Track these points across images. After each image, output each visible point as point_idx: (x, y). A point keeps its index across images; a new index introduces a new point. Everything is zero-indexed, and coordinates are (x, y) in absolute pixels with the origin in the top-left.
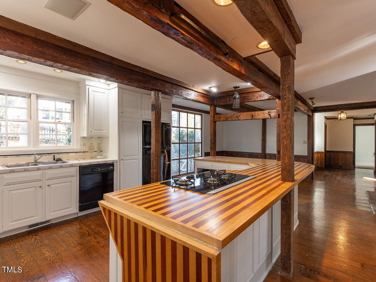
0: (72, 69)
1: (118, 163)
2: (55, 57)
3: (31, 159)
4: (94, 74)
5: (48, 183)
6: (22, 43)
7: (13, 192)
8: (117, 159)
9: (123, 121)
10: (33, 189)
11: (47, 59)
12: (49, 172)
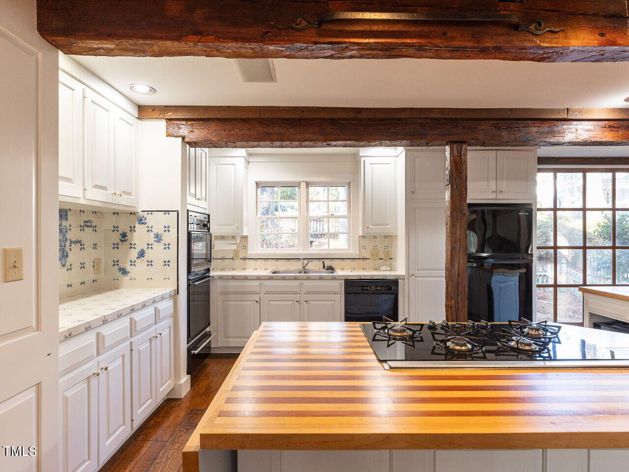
0: (303, 144)
1: (406, 280)
2: (281, 134)
3: (298, 265)
4: (334, 143)
5: (307, 297)
6: (249, 129)
7: (272, 303)
8: (403, 273)
9: (415, 208)
10: (290, 303)
11: (272, 140)
12: (307, 283)
